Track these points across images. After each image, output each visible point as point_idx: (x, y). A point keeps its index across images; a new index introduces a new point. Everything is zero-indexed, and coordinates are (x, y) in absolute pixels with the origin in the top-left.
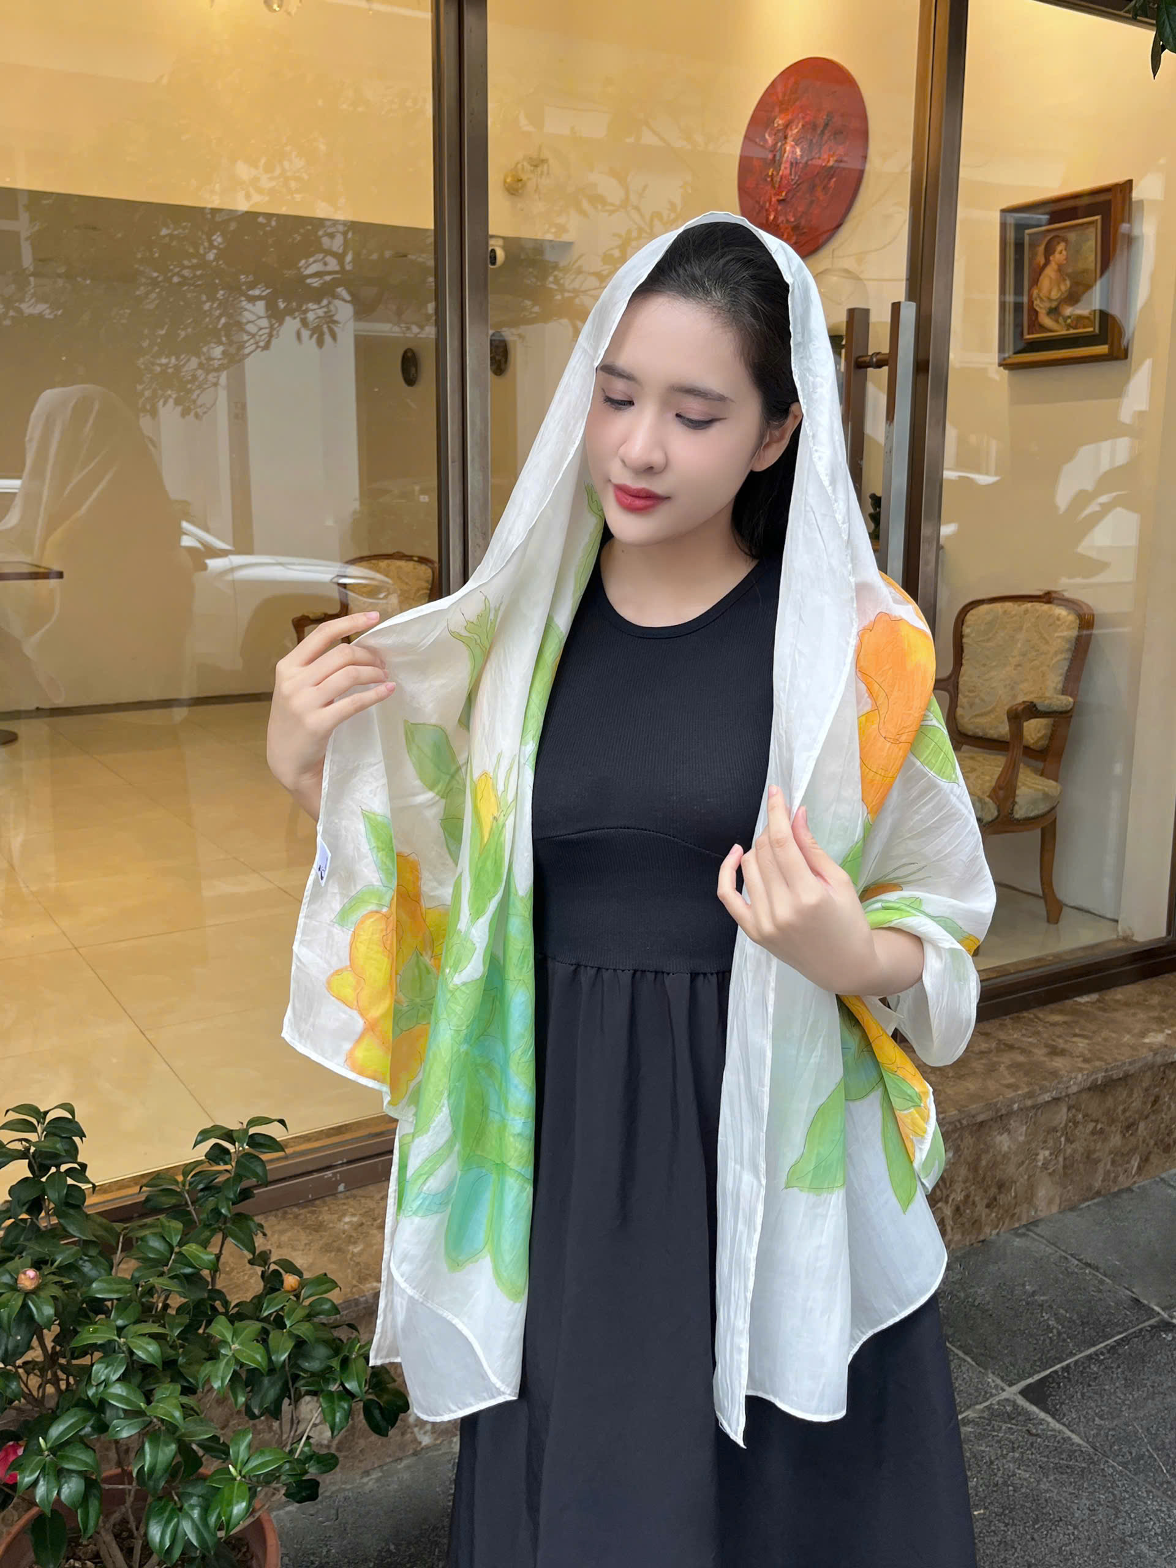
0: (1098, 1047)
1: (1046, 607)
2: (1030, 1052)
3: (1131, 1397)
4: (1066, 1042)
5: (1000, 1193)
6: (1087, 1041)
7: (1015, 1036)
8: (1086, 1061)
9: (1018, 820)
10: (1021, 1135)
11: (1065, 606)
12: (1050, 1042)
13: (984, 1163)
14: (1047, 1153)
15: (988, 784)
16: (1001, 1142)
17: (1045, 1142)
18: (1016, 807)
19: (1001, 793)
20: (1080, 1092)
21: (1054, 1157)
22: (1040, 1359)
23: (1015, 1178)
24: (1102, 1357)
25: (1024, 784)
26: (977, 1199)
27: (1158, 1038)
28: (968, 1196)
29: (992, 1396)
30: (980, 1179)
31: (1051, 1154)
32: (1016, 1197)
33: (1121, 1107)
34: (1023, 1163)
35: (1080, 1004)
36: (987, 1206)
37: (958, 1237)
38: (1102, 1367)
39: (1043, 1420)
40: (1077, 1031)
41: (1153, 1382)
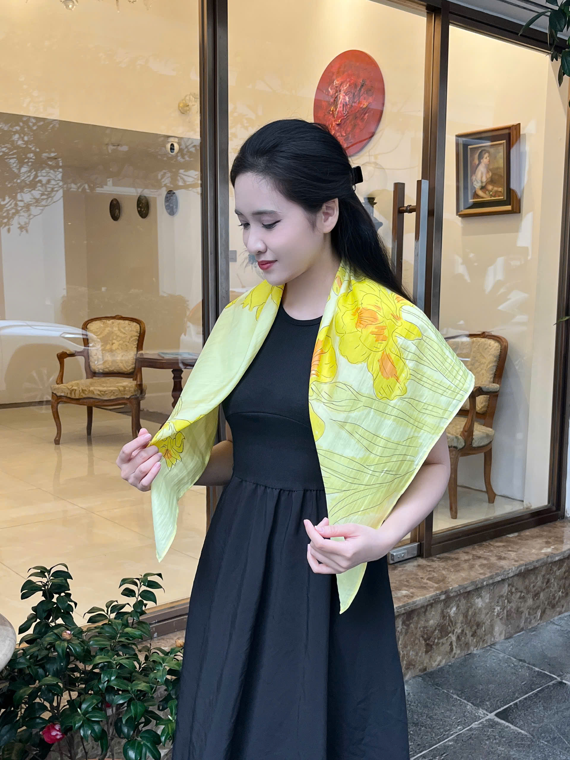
0: (521, 555)
1: (483, 340)
2: (489, 559)
3: (547, 714)
4: (506, 554)
5: (478, 629)
6: (515, 553)
7: (481, 553)
8: (516, 561)
9: (475, 448)
10: (487, 599)
11: (493, 339)
12: (498, 554)
13: (470, 613)
14: (499, 608)
15: (458, 430)
16: (478, 603)
17: (498, 602)
18: (473, 441)
19: (466, 434)
20: (513, 576)
21: (502, 610)
22: (502, 701)
23: (484, 621)
24: (531, 698)
25: (477, 430)
26: (467, 632)
27: (549, 550)
28: (463, 631)
29: (482, 718)
30: (468, 622)
31: (501, 609)
32: (485, 631)
33: (532, 585)
34: (488, 613)
35: (509, 537)
36: (472, 636)
37: (459, 652)
38: (532, 702)
39: (507, 726)
40: (510, 549)
41: (557, 707)
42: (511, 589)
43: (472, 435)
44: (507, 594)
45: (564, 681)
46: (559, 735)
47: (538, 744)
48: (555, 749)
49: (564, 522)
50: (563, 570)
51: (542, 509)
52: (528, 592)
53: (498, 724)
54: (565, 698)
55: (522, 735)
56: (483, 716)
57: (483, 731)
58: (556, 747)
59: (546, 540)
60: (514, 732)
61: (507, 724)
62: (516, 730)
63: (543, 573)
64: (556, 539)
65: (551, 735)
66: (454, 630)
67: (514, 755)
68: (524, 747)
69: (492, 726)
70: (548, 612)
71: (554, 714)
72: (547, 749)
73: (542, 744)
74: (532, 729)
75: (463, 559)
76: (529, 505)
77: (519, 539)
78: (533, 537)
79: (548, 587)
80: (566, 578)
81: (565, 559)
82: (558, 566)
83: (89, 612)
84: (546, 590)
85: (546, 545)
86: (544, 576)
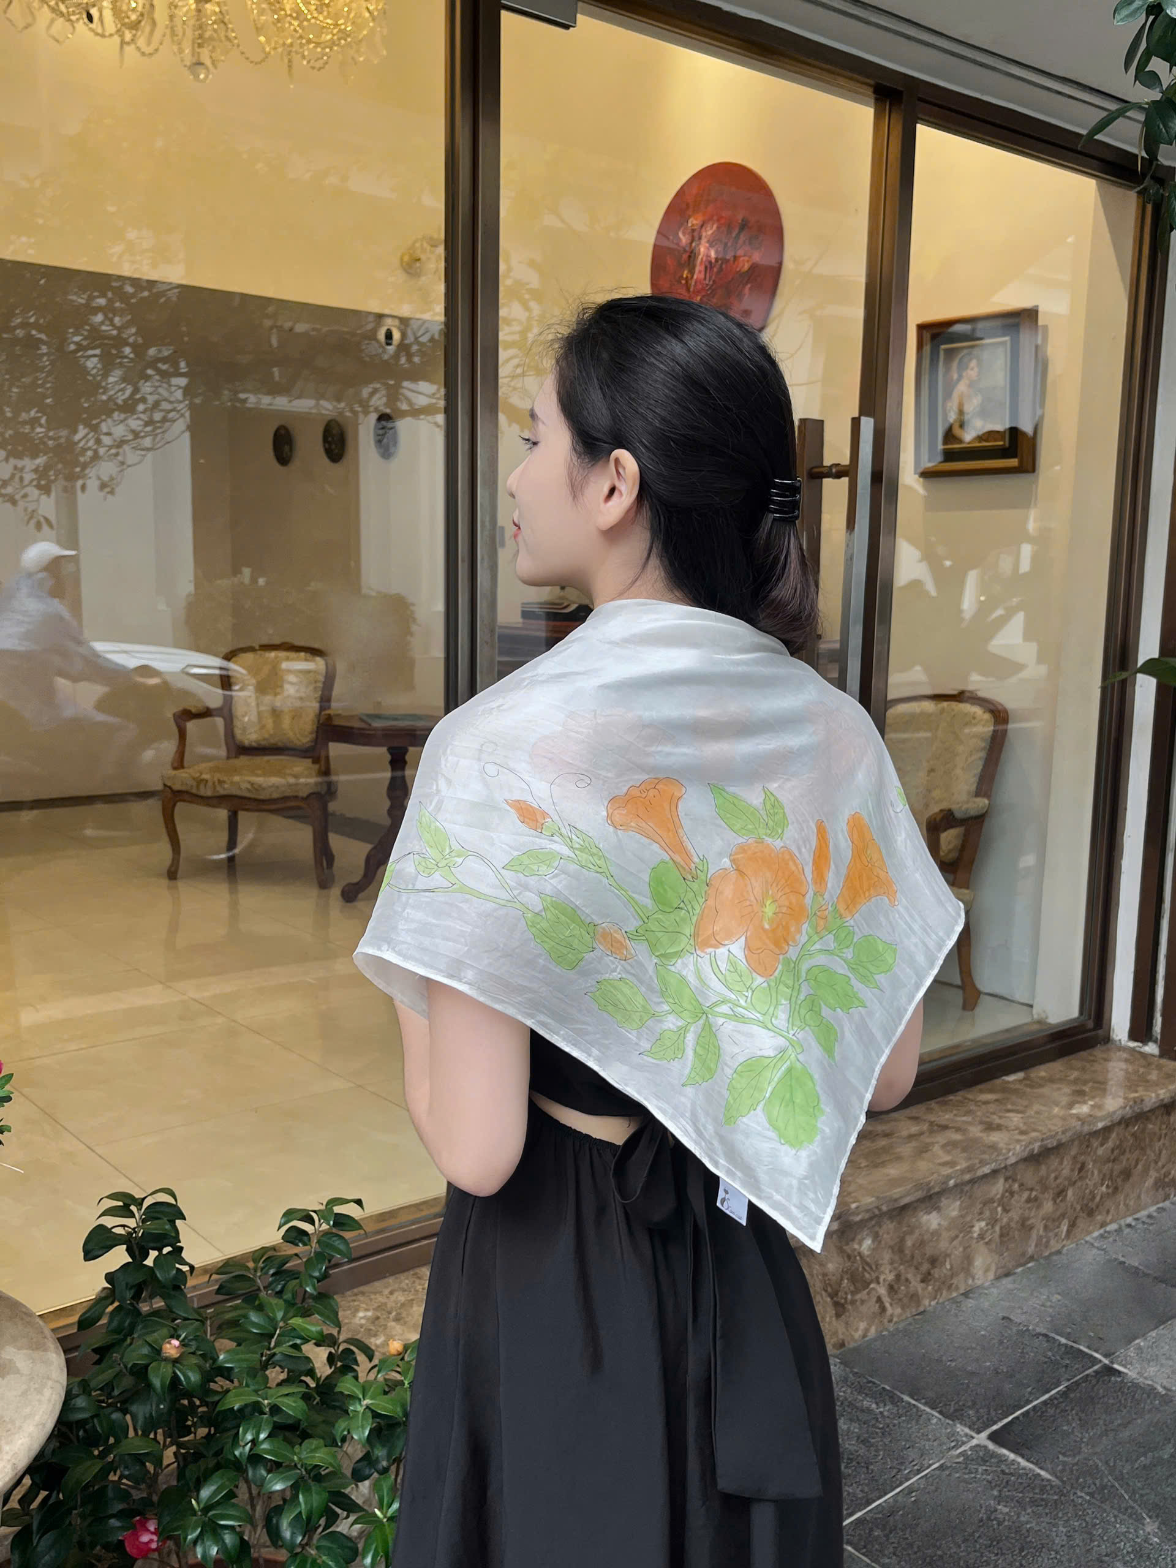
0: (1033, 1120)
1: (960, 706)
2: (966, 1129)
3: (1087, 1435)
4: (1000, 1117)
5: (933, 1267)
6: (1020, 1115)
8: (1023, 1133)
11: (979, 705)
13: (909, 1243)
14: (984, 1223)
16: (929, 1221)
17: (982, 1213)
20: (1017, 1163)
21: (990, 1227)
22: (1001, 1409)
23: (948, 1252)
24: (1056, 1402)
27: (1085, 1109)
28: (898, 1276)
29: (964, 1443)
31: (987, 1225)
32: (951, 1269)
33: (1053, 1175)
34: (955, 1237)
35: (1009, 1082)
37: (899, 1311)
38: (1058, 1411)
39: (1013, 1460)
40: (1009, 1107)
41: (1105, 1421)
42: (1011, 1187)
44: (1003, 1195)
45: (1116, 1366)
46: (1112, 1481)
47: (1073, 1500)
48: (1105, 1511)
49: (1108, 1050)
50: (1110, 1144)
51: (1068, 1027)
52: (1045, 1188)
53: (993, 1455)
54: (1120, 1401)
55: (1043, 1480)
56: (964, 1439)
57: (967, 1471)
58: (1107, 1506)
59: (1078, 1088)
60: (1027, 1474)
61: (1012, 1456)
62: (1030, 1469)
63: (1073, 1152)
64: (1096, 1085)
65: (1098, 1482)
67: (1027, 1523)
68: (1046, 1505)
69: (984, 1461)
70: (1081, 1223)
71: (1101, 1436)
72: (1090, 1512)
73: (1080, 1501)
74: (1060, 1467)
76: (1043, 1016)
77: (1027, 1086)
78: (1051, 1080)
79: (1081, 1178)
80: (1114, 1161)
81: (1112, 1126)
82: (1100, 1139)
84: (1079, 1184)
85: (1079, 1099)
86: (1075, 1158)
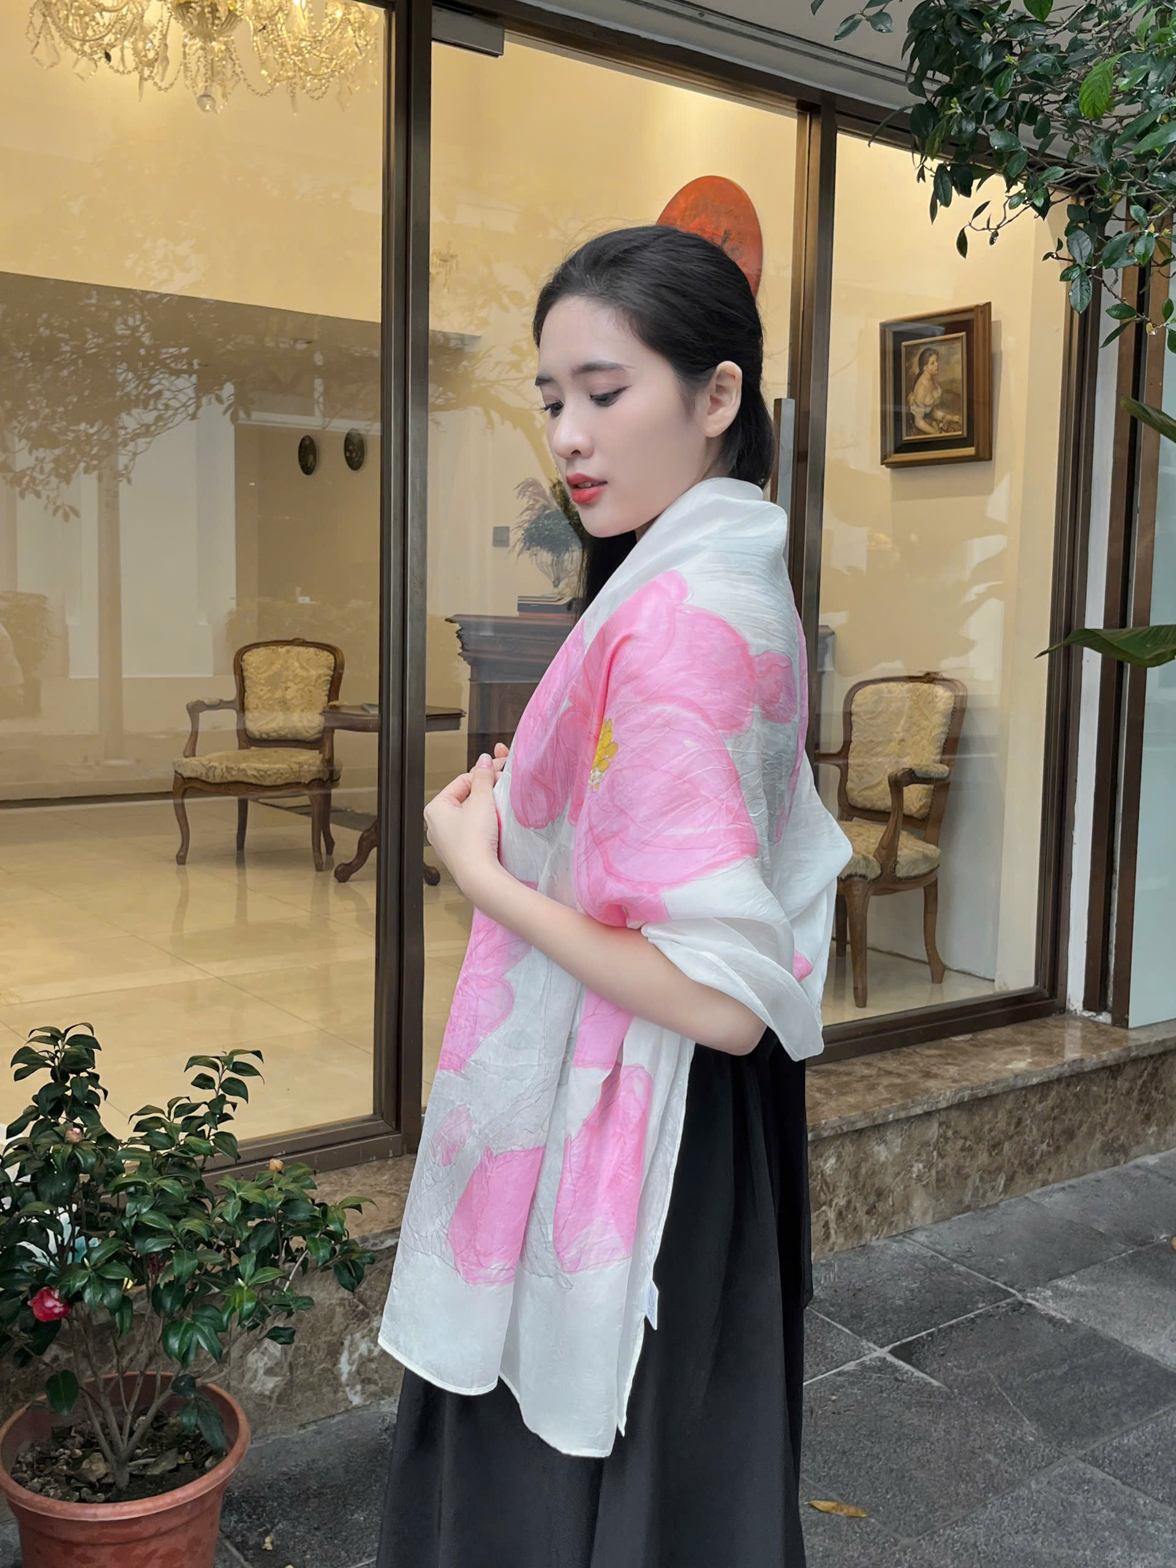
0: (967, 1072)
1: (926, 686)
2: (906, 1076)
4: (939, 1068)
5: (879, 1201)
6: (957, 1068)
7: (894, 1065)
8: (955, 1081)
9: (899, 879)
10: (896, 1147)
11: (945, 686)
12: (925, 1069)
13: (863, 1171)
14: (921, 1165)
15: (872, 846)
16: (879, 1152)
17: (919, 1155)
18: (898, 867)
19: (884, 852)
20: (947, 1108)
21: (927, 1170)
22: (907, 1329)
23: (892, 1188)
24: (962, 1326)
25: (904, 846)
26: (858, 1205)
27: (1021, 1065)
28: (849, 1202)
29: (865, 1355)
30: (860, 1186)
31: (925, 1167)
32: (893, 1205)
33: (987, 1127)
34: (899, 1174)
35: (955, 1041)
36: (868, 1213)
37: (841, 1240)
39: (908, 1371)
40: (950, 1061)
42: (945, 1132)
43: (896, 855)
44: (938, 1140)
45: (1029, 1301)
49: (1065, 1018)
50: (1049, 1102)
51: (1024, 993)
52: (979, 1140)
53: (892, 1367)
56: (867, 1352)
59: (1020, 1048)
60: (918, 1382)
61: (908, 1367)
62: (922, 1379)
63: (1008, 1107)
66: (831, 1200)
70: (1020, 1180)
74: (952, 1378)
75: (859, 1075)
76: (1004, 988)
78: (996, 1042)
79: (1018, 1133)
80: (1055, 1119)
81: (1051, 1082)
82: (1039, 1094)
83: (137, 1114)
84: (1016, 1139)
85: (1017, 1057)
86: (1010, 1111)
